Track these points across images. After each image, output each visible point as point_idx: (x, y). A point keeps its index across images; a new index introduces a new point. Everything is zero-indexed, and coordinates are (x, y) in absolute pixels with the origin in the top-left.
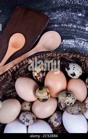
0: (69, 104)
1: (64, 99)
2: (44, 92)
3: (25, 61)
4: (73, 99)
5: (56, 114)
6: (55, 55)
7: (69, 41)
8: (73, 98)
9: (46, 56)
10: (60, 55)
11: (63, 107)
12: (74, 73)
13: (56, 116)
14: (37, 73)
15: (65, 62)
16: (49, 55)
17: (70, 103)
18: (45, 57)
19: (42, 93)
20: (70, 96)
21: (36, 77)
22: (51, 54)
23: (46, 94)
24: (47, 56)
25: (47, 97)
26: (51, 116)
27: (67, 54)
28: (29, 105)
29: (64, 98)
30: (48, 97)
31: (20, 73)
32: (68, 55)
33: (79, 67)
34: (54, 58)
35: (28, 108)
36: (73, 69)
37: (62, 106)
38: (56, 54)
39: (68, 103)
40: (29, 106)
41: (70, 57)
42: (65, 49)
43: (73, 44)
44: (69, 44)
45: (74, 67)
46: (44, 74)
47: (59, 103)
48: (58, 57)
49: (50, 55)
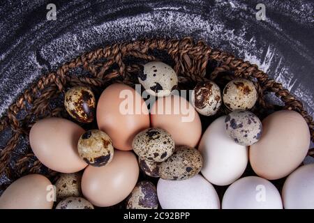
0: (159, 157)
1: (144, 148)
2: (95, 141)
3: (43, 82)
4: (165, 143)
5: (140, 188)
6: (109, 53)
7: (139, 19)
8: (167, 140)
9: (87, 60)
10: (120, 51)
11: (151, 168)
12: (158, 84)
13: (140, 194)
14: (73, 102)
15: (135, 66)
16: (94, 57)
17: (161, 154)
18: (86, 63)
19: (90, 145)
20: (158, 138)
21: (73, 112)
22: (98, 52)
23: (101, 144)
24: (90, 60)
25: (104, 152)
26: (130, 195)
27: (134, 45)
28: (74, 182)
29: (144, 146)
30: (109, 152)
31: (37, 110)
32: (137, 47)
33: (168, 67)
34: (109, 61)
35: (71, 189)
36: (154, 75)
37: (149, 166)
38: (111, 50)
39: (156, 155)
40: (74, 184)
41: (144, 51)
42: (134, 37)
43: (150, 23)
44: (142, 23)
45: (155, 71)
46: (92, 101)
47: (141, 161)
48: (118, 56)
49: (98, 56)
